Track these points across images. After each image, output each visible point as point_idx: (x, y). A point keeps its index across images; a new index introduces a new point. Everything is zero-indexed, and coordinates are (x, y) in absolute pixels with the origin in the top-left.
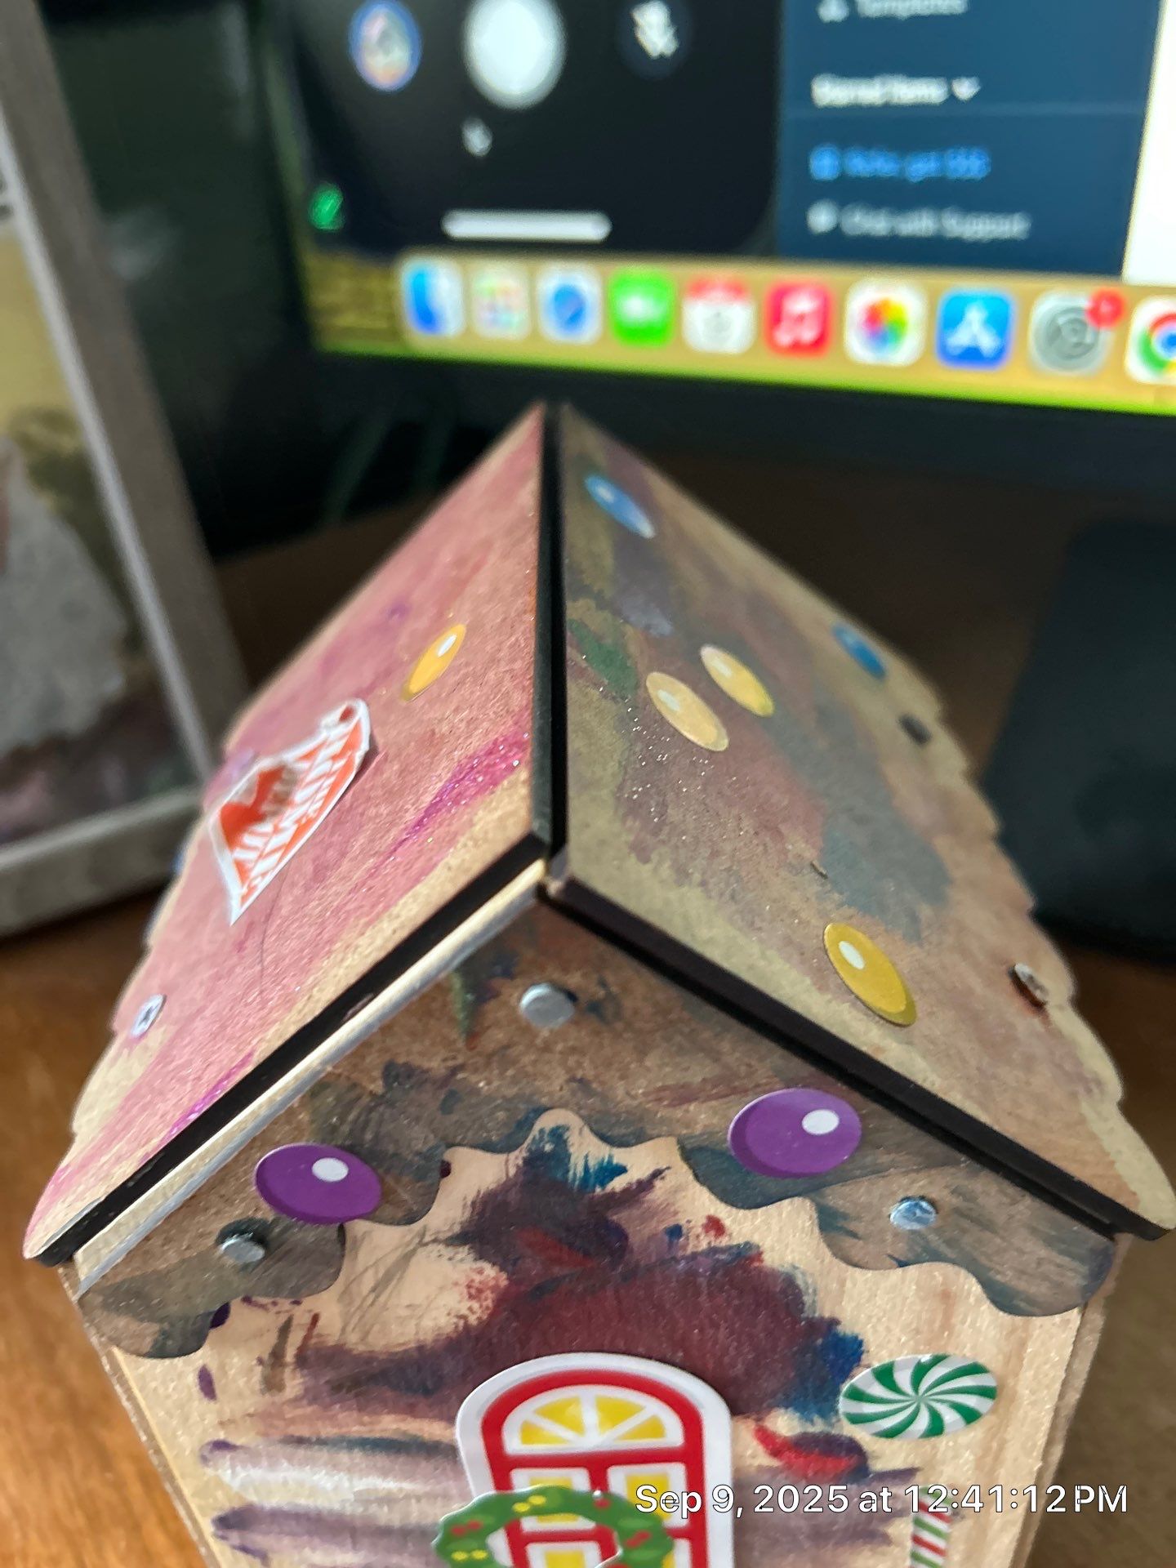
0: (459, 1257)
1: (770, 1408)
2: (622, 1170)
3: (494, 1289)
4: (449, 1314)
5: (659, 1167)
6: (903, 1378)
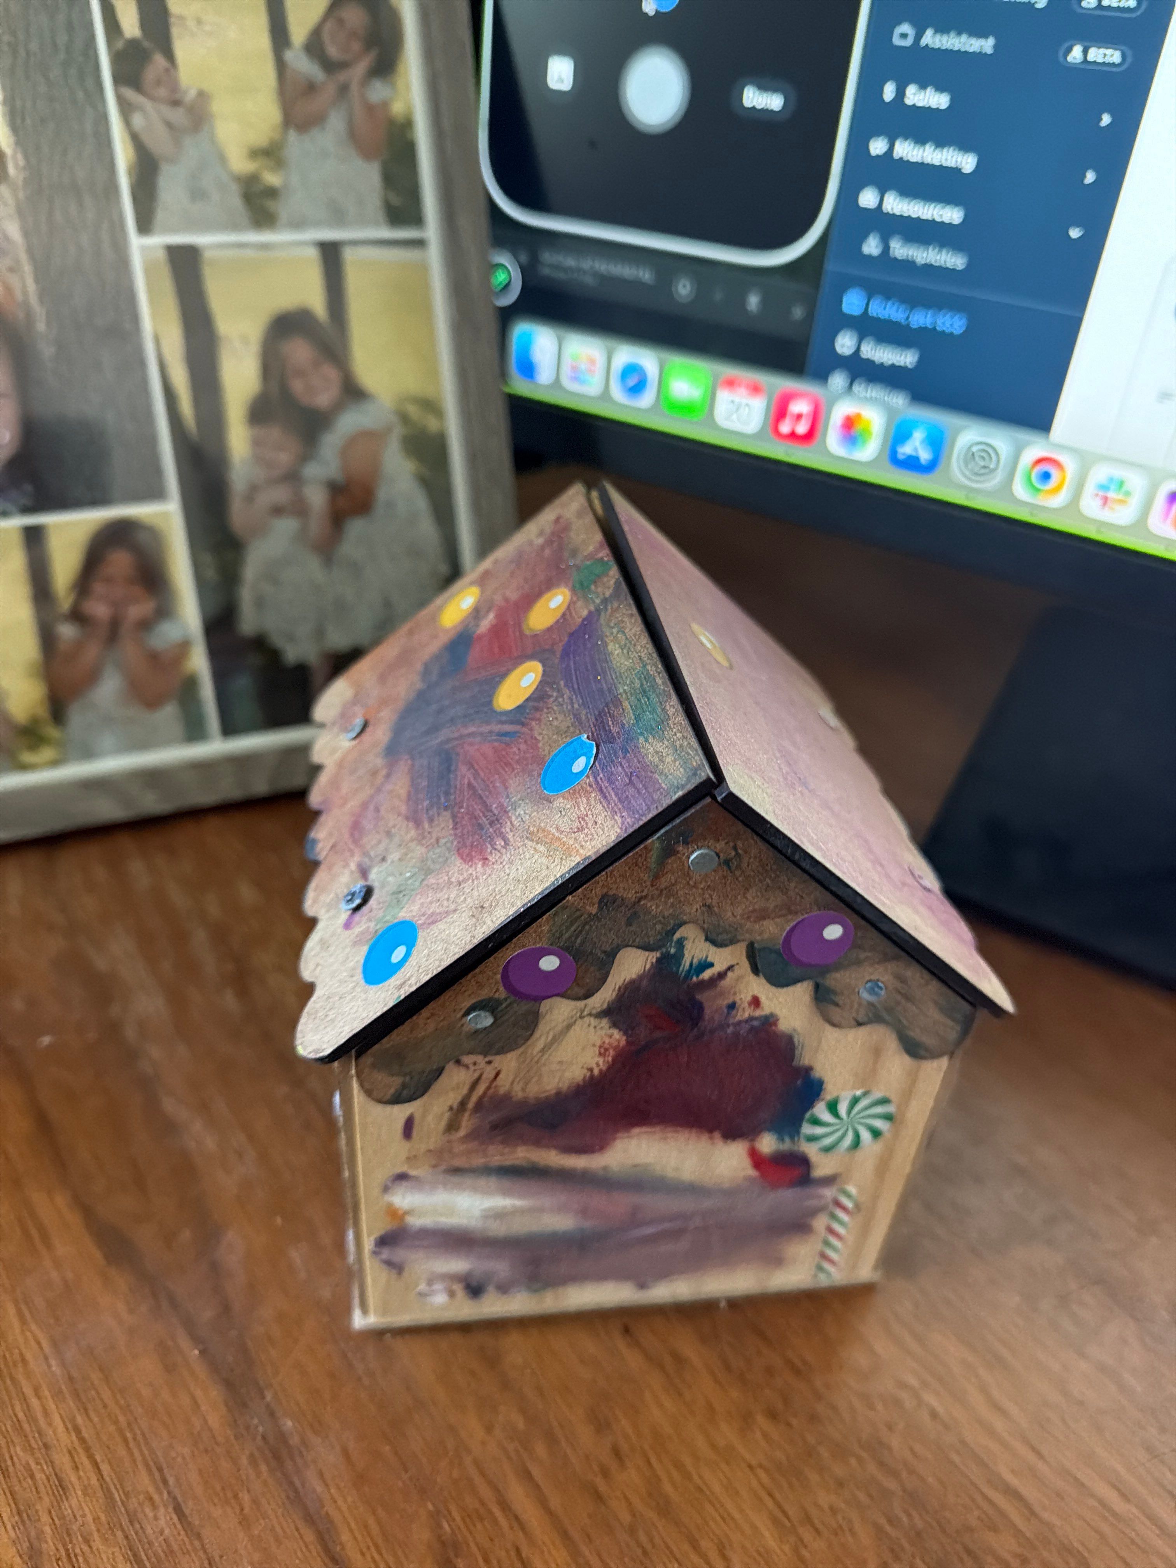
0: (602, 1025)
1: (760, 1132)
2: (711, 965)
3: (615, 1048)
4: (582, 1068)
5: (733, 963)
6: (843, 1109)
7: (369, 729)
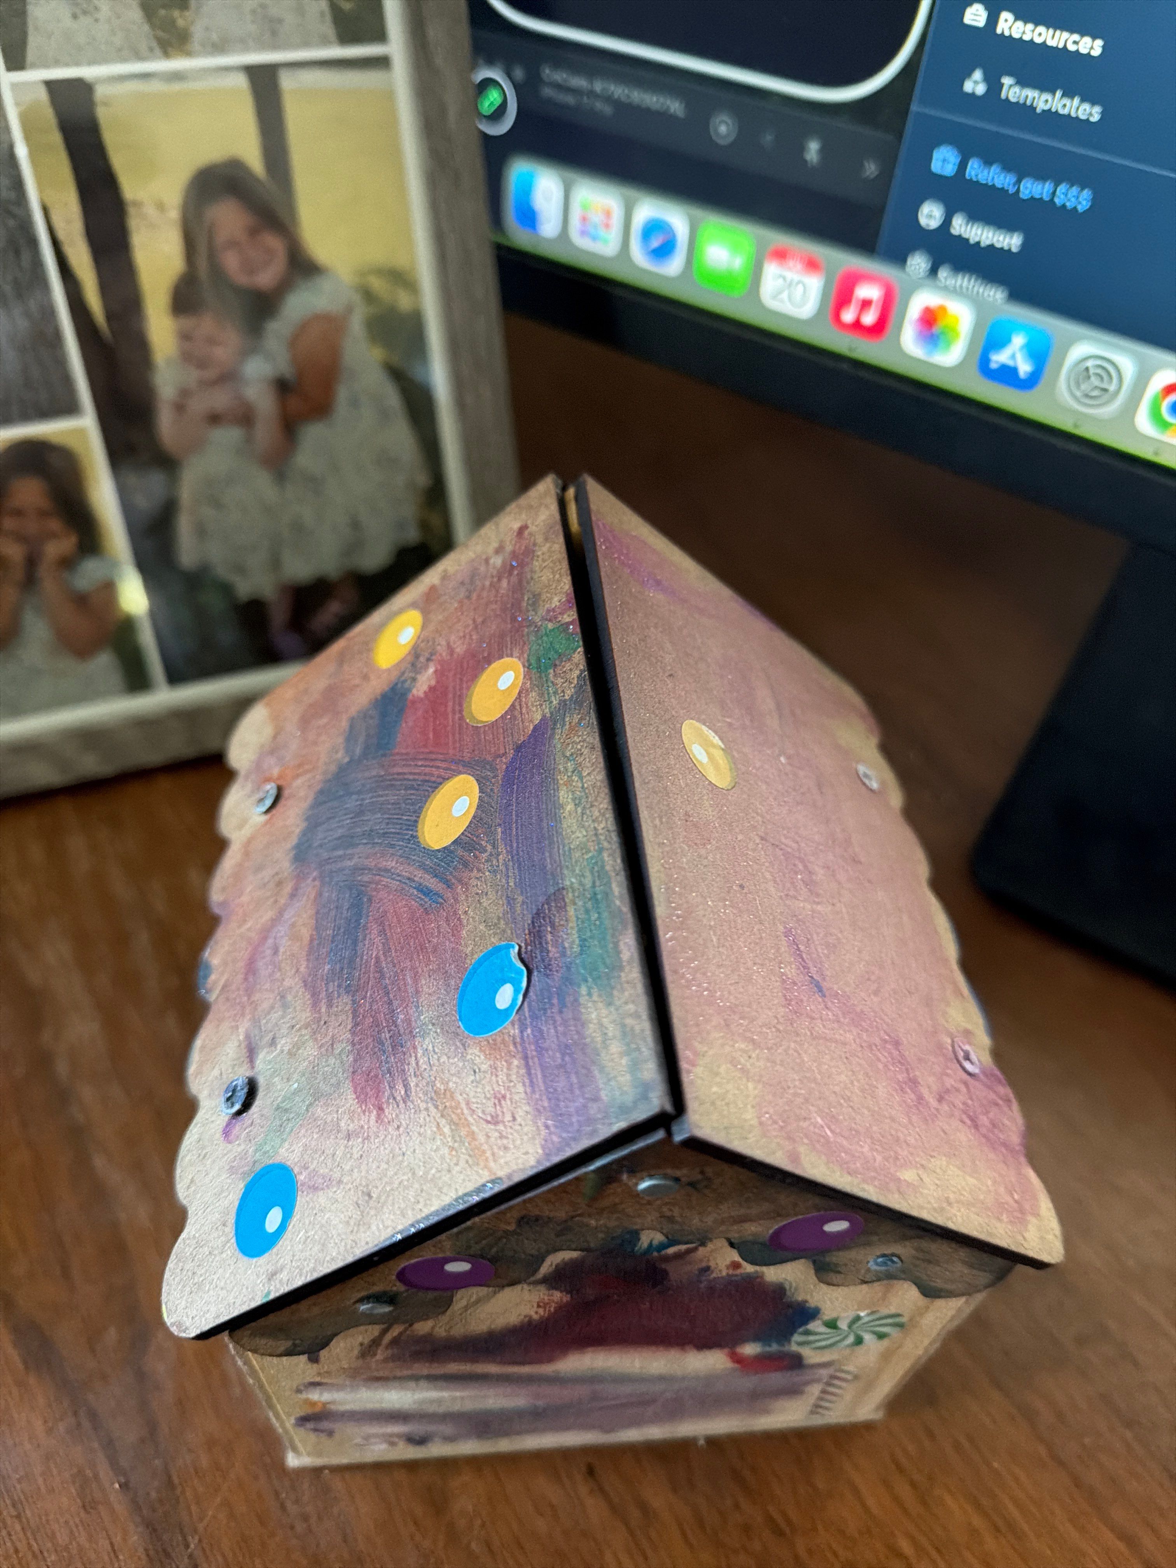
0: (540, 1289)
1: (742, 1343)
3: (557, 1303)
4: (519, 1315)
6: (843, 1325)
7: (282, 802)
